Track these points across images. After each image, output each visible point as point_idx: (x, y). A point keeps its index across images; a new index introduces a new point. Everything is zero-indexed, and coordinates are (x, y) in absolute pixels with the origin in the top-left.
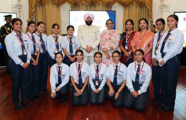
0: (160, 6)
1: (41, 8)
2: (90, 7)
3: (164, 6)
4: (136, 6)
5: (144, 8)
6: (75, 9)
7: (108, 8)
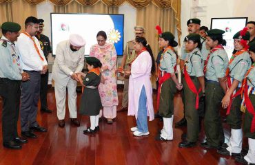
0: (193, 8)
3: (198, 8)
4: (156, 7)
5: (167, 10)
6: (61, 11)
7: (113, 10)
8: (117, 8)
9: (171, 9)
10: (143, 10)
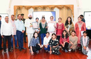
0: (78, 9)
1: (19, 11)
2: (43, 10)
3: (80, 9)
4: (66, 9)
5: (69, 10)
6: (36, 11)
7: (52, 10)
8: (53, 9)
9: (71, 9)
10: (61, 10)
